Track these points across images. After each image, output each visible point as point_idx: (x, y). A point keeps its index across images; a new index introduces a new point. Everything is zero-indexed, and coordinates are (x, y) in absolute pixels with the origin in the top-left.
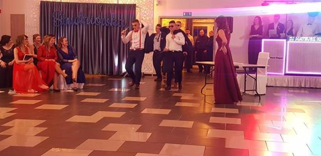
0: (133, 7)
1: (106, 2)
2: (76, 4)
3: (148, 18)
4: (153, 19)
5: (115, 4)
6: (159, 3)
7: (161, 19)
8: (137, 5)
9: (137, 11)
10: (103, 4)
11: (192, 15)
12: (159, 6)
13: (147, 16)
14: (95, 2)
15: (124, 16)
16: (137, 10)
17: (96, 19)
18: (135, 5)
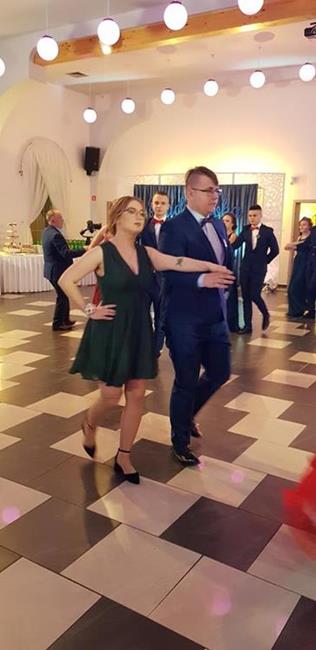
0: (253, 189)
3: (274, 204)
4: (282, 204)
5: (228, 186)
6: (295, 180)
7: (298, 204)
8: (260, 185)
9: (259, 194)
12: (293, 186)
13: (274, 201)
15: (240, 202)
16: (260, 192)
18: (256, 185)
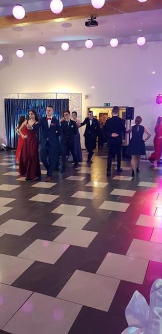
0: (66, 102)
1: (48, 98)
2: (28, 100)
3: (77, 109)
4: (81, 109)
5: (54, 100)
6: (87, 97)
8: (70, 99)
9: (69, 104)
10: (46, 100)
11: (111, 106)
12: (86, 100)
13: (77, 107)
14: (40, 98)
15: (60, 109)
17: (41, 110)
18: (68, 100)
